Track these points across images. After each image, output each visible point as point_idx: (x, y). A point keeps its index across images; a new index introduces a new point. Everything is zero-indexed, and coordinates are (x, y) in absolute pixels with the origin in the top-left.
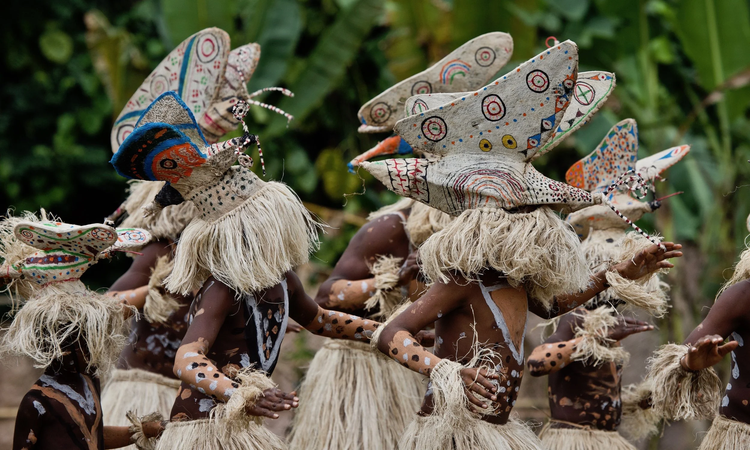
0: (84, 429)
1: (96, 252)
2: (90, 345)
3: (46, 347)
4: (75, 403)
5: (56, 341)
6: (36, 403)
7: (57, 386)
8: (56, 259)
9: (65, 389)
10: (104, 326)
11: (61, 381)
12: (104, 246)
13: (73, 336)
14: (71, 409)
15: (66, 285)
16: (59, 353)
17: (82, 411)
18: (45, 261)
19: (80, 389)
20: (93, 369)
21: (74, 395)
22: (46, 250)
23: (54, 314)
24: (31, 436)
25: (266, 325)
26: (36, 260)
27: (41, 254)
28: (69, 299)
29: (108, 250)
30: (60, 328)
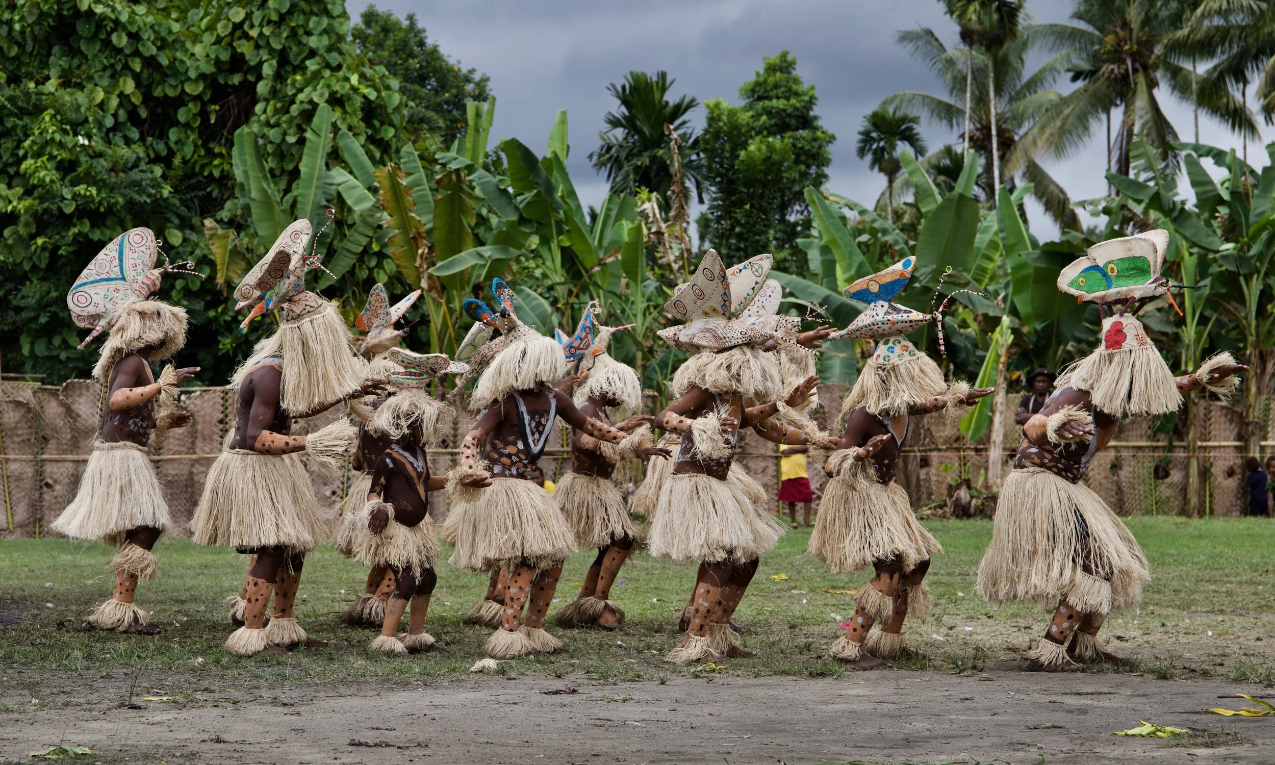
0: (416, 480)
1: (435, 372)
2: (424, 428)
3: (398, 426)
4: (412, 464)
5: (404, 424)
6: (388, 460)
7: (401, 452)
8: (411, 374)
9: (407, 454)
10: (434, 418)
11: (404, 449)
12: (441, 369)
13: (416, 421)
14: (409, 467)
15: (414, 390)
16: (406, 431)
17: (415, 469)
18: (403, 374)
19: (415, 456)
20: (424, 445)
21: (411, 459)
22: (406, 367)
23: (405, 407)
24: (383, 480)
25: (533, 424)
26: (398, 373)
27: (402, 370)
28: (415, 399)
29: (443, 372)
30: (408, 415)
